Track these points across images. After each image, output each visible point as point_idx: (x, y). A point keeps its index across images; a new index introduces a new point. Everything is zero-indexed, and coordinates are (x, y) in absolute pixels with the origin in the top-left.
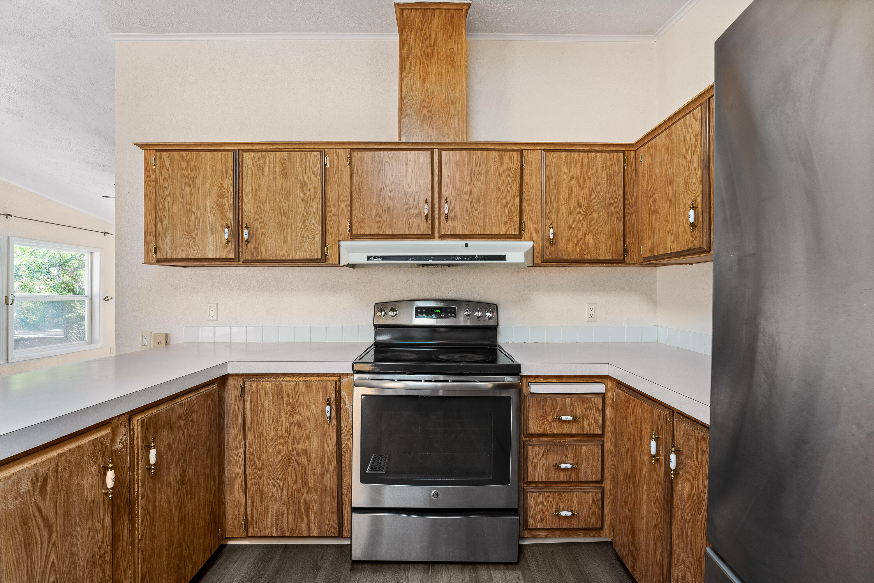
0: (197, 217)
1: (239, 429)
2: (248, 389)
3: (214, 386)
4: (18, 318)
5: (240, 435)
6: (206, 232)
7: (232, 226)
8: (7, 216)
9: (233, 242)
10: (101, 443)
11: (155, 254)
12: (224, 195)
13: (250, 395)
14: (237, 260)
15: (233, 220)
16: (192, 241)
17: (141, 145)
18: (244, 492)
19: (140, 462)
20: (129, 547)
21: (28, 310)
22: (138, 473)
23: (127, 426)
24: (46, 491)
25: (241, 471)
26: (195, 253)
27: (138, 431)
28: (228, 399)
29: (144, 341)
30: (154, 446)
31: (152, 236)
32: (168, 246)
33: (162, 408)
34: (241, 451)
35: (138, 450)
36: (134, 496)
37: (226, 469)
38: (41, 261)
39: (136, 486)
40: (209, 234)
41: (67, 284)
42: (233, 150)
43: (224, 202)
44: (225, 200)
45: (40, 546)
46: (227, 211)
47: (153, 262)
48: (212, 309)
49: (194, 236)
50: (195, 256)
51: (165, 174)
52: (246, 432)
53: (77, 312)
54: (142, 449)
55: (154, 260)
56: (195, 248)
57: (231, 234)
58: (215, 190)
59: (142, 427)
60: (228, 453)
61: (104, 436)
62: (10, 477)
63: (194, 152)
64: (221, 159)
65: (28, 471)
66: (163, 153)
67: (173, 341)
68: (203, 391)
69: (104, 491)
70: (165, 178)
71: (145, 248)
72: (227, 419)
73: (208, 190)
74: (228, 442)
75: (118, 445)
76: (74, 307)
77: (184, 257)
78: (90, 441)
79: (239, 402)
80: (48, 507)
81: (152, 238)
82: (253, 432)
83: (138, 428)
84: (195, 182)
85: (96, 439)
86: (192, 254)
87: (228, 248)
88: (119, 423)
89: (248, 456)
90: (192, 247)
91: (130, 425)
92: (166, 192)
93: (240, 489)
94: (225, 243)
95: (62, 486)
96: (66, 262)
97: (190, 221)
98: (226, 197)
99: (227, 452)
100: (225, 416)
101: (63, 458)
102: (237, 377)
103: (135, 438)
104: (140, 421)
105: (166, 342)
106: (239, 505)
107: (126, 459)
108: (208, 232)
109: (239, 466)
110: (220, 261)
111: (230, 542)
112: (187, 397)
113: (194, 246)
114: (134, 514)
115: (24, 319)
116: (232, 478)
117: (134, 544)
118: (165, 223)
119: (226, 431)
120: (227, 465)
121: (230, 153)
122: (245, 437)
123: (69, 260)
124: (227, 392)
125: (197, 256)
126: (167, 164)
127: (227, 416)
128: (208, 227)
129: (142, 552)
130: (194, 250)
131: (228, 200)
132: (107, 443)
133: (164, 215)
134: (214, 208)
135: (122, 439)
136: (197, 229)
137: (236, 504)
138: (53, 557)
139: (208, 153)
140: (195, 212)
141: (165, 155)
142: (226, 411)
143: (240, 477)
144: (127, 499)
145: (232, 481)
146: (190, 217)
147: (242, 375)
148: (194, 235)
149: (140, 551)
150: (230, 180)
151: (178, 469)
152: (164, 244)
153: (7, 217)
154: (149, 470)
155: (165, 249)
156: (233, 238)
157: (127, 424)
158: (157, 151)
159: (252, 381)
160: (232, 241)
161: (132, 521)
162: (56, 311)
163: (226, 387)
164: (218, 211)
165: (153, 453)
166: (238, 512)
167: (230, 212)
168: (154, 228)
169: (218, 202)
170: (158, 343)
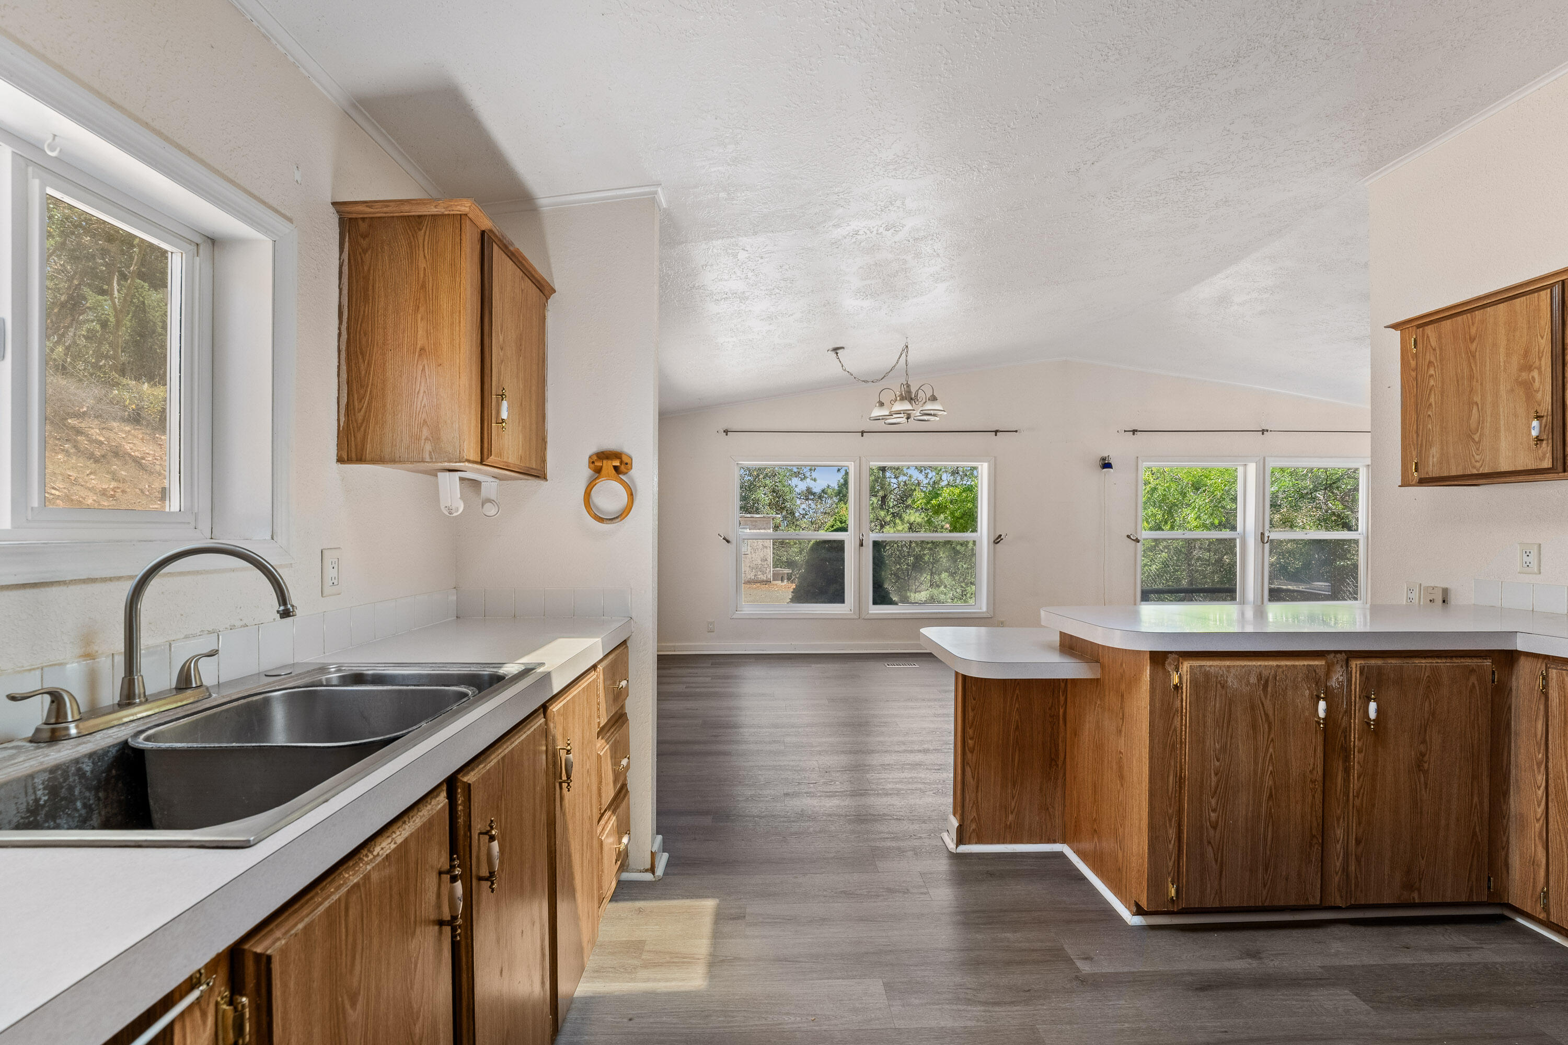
0: (1482, 409)
1: (1537, 743)
2: (1554, 681)
3: (1485, 661)
4: (1278, 564)
5: (1539, 753)
6: (1497, 430)
7: (1547, 415)
8: (1263, 431)
9: (1550, 441)
10: (1315, 671)
11: (1416, 471)
12: (1532, 366)
13: (1559, 693)
14: (1560, 468)
15: (1550, 404)
16: (1474, 448)
17: (1395, 326)
18: (1545, 847)
19: (1357, 711)
20: (1343, 797)
21: (1289, 552)
22: (1355, 722)
23: (1344, 668)
24: (1267, 691)
25: (1540, 810)
26: (1478, 465)
27: (1356, 676)
28: (1517, 690)
29: (1410, 595)
30: (1374, 699)
31: (1412, 447)
32: (1435, 459)
33: (1389, 662)
34: (1541, 778)
35: (1355, 697)
36: (1350, 745)
37: (1512, 798)
38: (1302, 484)
39: (1353, 735)
40: (1502, 434)
41: (1339, 516)
42: (1551, 286)
43: (1533, 377)
44: (1535, 373)
45: (1262, 734)
46: (1537, 391)
47: (1414, 483)
48: (1528, 554)
49: (1477, 440)
50: (1478, 470)
51: (1430, 356)
52: (1550, 751)
53: (1353, 559)
54: (1360, 698)
55: (1415, 480)
56: (1477, 457)
57: (1547, 428)
58: (1515, 361)
59: (1361, 673)
60: (1516, 775)
61: (1317, 665)
62: (1243, 667)
63: (1475, 311)
64: (1525, 308)
65: (1255, 668)
66: (1426, 328)
67: (1453, 600)
68: (1461, 662)
69: (1316, 719)
70: (1430, 362)
71: (1402, 465)
72: (1515, 721)
73: (1502, 364)
74: (1516, 756)
75: (1333, 683)
76: (1349, 552)
77: (1460, 473)
78: (1304, 665)
79: (1540, 699)
80: (1268, 703)
81: (1413, 449)
82: (1563, 754)
83: (1356, 673)
84: (1477, 357)
85: (1310, 665)
86: (1474, 467)
87: (1540, 452)
88: (1335, 660)
89: (1551, 789)
90: (1473, 456)
91: (1347, 667)
92: (1432, 382)
93: (1537, 838)
94: (1533, 443)
95: (1279, 694)
96: (1334, 483)
97: (1470, 417)
98: (1535, 368)
99: (1513, 772)
100: (1513, 715)
101: (1281, 670)
102: (1535, 660)
103: (1353, 683)
104: (1358, 665)
105: (1444, 601)
106: (1534, 862)
107: (1343, 702)
108: (1502, 429)
109: (1536, 802)
110: (1524, 473)
111: (1521, 920)
112: (1430, 661)
113: (1477, 455)
114: (1350, 765)
115: (1284, 565)
116: (1522, 815)
117: (1348, 796)
118: (1430, 426)
119: (1512, 739)
120: (1514, 793)
121: (1543, 293)
122: (1547, 758)
123: (1338, 480)
124: (1517, 679)
125: (1481, 469)
126: (1434, 343)
127: (1515, 716)
128: (1502, 423)
129: (1358, 811)
130: (1476, 461)
131: (1540, 373)
132: (1322, 673)
133: (1429, 416)
134: (1512, 390)
135: (1338, 679)
136: (1482, 428)
137: (1530, 861)
138: (1271, 750)
139: (1501, 306)
140: (1479, 402)
141: (1429, 330)
142: (1513, 707)
143: (1538, 820)
144: (1342, 745)
145: (1523, 821)
146: (1471, 411)
147: (1546, 657)
148: (1476, 438)
149: (1355, 809)
150: (1545, 337)
151: (1411, 746)
152: (1428, 457)
153: (1263, 434)
154: (1369, 724)
155: (1431, 463)
156: (1551, 434)
157: (1344, 663)
158: (1419, 326)
159: (1565, 670)
160: (1547, 440)
161: (1347, 771)
162: (1324, 556)
163: (1515, 672)
164: (1521, 393)
165: (1373, 706)
166: (1532, 873)
167: (1543, 391)
168: (1415, 436)
169: (1520, 380)
170: (1431, 601)
